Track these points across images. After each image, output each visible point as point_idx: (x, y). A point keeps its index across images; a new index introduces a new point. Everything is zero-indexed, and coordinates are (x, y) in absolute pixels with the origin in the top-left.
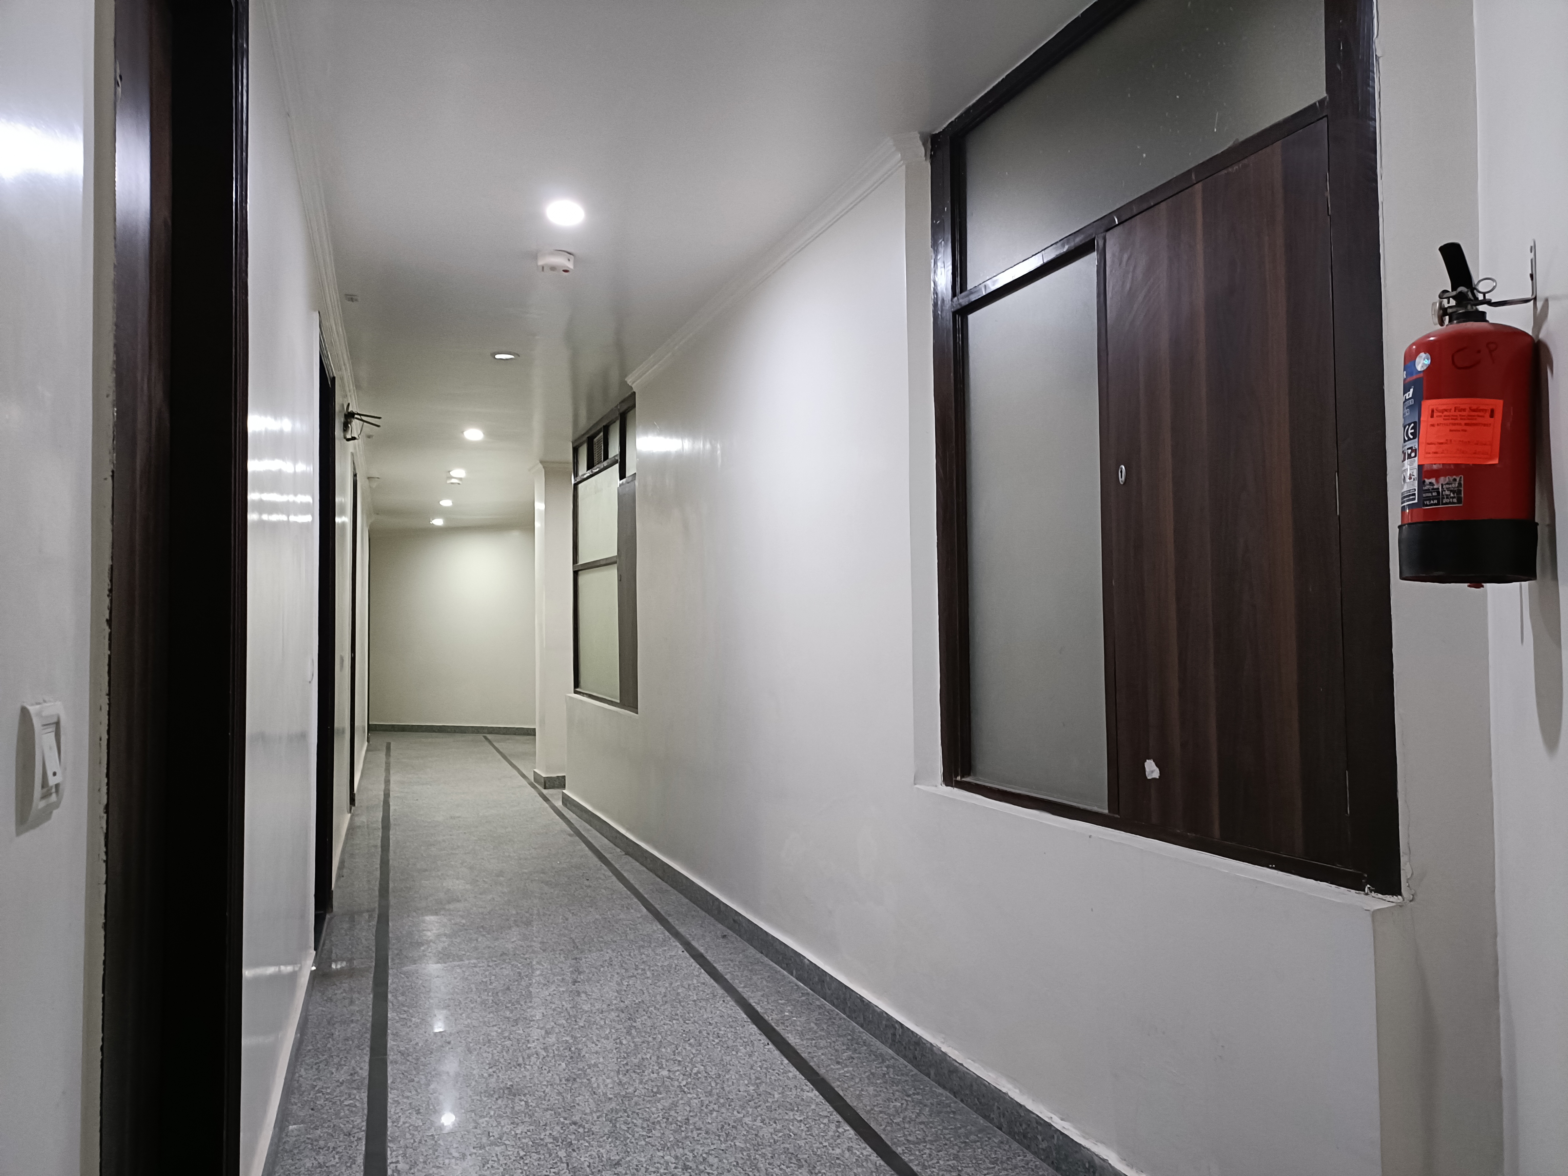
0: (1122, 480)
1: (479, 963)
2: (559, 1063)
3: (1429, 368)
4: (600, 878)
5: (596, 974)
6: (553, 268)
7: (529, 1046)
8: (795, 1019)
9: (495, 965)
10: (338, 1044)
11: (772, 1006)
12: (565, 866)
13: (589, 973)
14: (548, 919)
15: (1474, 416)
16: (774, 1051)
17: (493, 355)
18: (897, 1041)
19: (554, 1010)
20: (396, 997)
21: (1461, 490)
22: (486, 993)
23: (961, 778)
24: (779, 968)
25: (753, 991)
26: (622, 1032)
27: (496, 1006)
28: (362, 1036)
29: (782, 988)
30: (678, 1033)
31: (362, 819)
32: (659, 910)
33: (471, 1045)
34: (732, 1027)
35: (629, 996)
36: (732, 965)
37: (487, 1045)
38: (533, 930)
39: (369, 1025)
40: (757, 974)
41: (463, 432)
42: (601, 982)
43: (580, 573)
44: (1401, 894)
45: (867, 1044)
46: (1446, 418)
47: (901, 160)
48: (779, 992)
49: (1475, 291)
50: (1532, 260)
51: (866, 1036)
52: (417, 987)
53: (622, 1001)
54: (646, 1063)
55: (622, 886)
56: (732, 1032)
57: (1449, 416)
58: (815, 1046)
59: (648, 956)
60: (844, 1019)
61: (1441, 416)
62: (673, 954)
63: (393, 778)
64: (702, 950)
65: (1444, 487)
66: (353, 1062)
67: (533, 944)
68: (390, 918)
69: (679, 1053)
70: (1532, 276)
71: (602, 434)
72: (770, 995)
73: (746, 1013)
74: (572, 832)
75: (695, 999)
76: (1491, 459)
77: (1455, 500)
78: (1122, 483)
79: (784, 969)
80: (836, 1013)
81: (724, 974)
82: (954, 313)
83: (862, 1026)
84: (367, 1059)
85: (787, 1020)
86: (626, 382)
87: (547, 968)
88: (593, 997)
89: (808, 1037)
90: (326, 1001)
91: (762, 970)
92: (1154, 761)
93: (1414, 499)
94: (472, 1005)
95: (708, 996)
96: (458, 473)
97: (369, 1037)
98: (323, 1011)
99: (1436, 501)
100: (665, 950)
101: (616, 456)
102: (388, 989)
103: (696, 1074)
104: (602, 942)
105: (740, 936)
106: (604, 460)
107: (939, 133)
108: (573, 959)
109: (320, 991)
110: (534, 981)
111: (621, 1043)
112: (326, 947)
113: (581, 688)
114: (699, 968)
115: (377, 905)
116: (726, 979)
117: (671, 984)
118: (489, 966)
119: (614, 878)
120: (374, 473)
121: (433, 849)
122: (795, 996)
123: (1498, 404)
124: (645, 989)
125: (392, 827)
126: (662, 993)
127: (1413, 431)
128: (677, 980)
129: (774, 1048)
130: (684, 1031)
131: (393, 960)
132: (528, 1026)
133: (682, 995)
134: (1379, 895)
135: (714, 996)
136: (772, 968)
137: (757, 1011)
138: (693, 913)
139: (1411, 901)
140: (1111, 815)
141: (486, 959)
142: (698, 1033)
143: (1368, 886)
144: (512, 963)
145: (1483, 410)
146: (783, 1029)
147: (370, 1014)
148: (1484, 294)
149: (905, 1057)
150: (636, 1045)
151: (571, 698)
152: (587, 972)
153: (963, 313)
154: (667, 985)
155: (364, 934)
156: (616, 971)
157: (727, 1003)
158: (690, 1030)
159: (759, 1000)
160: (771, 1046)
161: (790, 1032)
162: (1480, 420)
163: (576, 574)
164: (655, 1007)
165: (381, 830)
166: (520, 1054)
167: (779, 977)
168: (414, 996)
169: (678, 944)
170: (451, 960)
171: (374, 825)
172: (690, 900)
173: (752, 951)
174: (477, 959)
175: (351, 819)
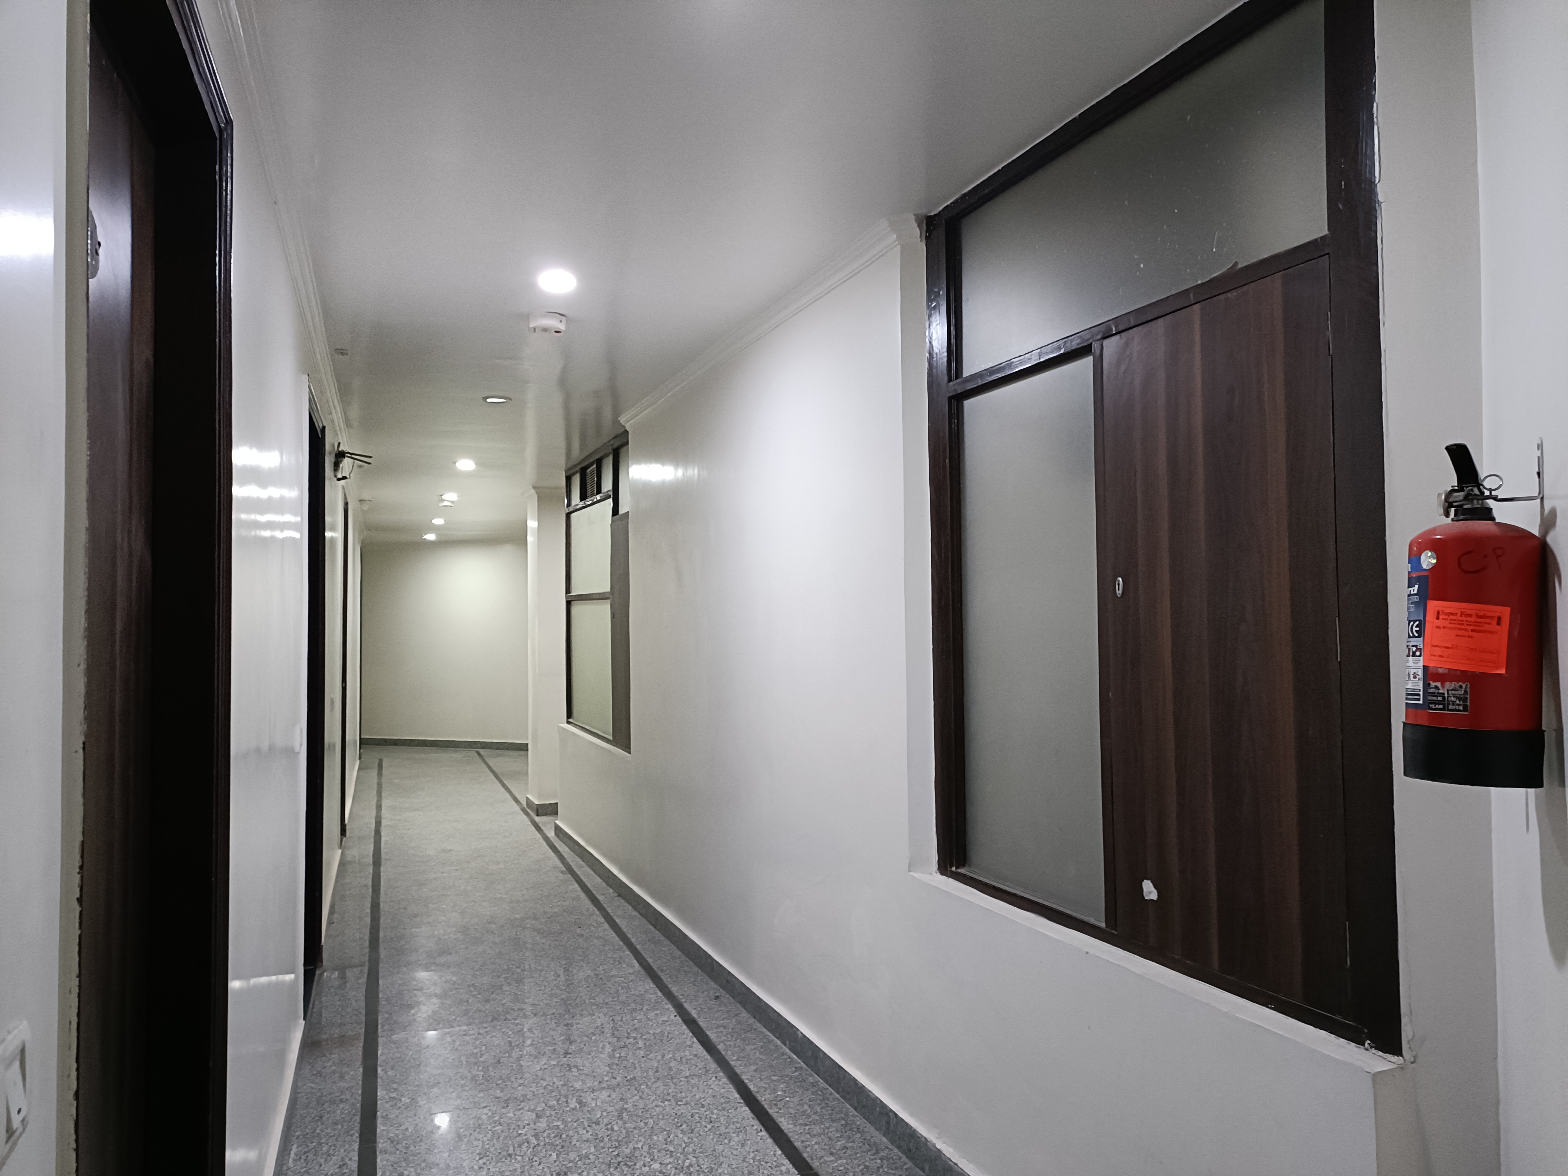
0: (1119, 592)
1: (470, 1030)
2: (550, 1153)
3: (1435, 567)
4: (593, 925)
5: (587, 1044)
6: (545, 330)
7: (520, 1132)
8: (788, 1099)
9: (486, 1032)
10: (327, 1129)
11: (765, 1083)
12: (556, 910)
13: (580, 1043)
14: (540, 975)
15: (1481, 623)
16: (767, 1139)
17: (485, 398)
18: (891, 1130)
19: (545, 1088)
20: (384, 1070)
21: (1467, 698)
22: (476, 1068)
23: (956, 869)
24: (772, 1037)
25: (745, 1065)
26: (613, 1116)
27: (486, 1083)
28: (351, 1119)
29: (775, 1062)
30: (670, 1117)
31: (353, 853)
32: (651, 964)
33: (462, 1130)
34: (724, 1110)
35: (621, 1072)
36: (725, 1032)
37: (478, 1130)
38: (525, 989)
39: (359, 1105)
40: (750, 1044)
41: (455, 463)
42: (593, 1054)
43: (572, 602)
44: (1401, 1055)
45: (861, 1130)
46: (1453, 622)
47: (896, 241)
48: (772, 1066)
49: (1481, 487)
50: (1539, 457)
51: (860, 1121)
52: (407, 1059)
53: (614, 1078)
54: (637, 1153)
55: (614, 935)
56: (724, 1115)
57: (1454, 620)
58: (809, 1133)
59: (640, 1021)
60: (838, 1100)
61: (1446, 619)
62: (665, 1019)
63: (385, 803)
64: (694, 1014)
65: (1450, 692)
66: (342, 1150)
67: (524, 1006)
68: (380, 974)
69: (671, 1141)
70: (1539, 474)
71: (595, 466)
72: (763, 1070)
73: (739, 1093)
74: (565, 869)
75: (688, 1074)
76: (1498, 668)
77: (1461, 708)
78: (1119, 596)
79: (777, 1038)
80: (829, 1092)
81: (717, 1044)
82: (950, 399)
83: (855, 1109)
84: (356, 1146)
85: (780, 1100)
86: (619, 421)
87: (537, 1037)
88: (584, 1072)
89: (801, 1122)
90: (315, 1075)
91: (755, 1039)
92: (1152, 882)
93: (1419, 700)
94: (463, 1082)
95: (700, 1072)
96: (450, 497)
97: (358, 1120)
98: (312, 1088)
99: (1441, 706)
100: (657, 1014)
101: (609, 491)
102: (377, 1061)
103: (688, 1167)
104: (593, 1004)
105: (733, 998)
106: (597, 494)
107: (935, 215)
108: (565, 1025)
109: (310, 1063)
110: (525, 1052)
111: (612, 1129)
112: (315, 1010)
113: (573, 719)
114: (691, 1036)
115: (367, 959)
116: (718, 1049)
117: (663, 1056)
118: (479, 1034)
119: (606, 926)
120: (366, 496)
121: (425, 890)
122: (788, 1072)
123: (1505, 612)
124: (636, 1062)
125: (383, 863)
126: (655, 1067)
127: (1418, 629)
128: (669, 1051)
129: (767, 1136)
130: (676, 1114)
131: (383, 1026)
132: (518, 1107)
133: (674, 1070)
134: (1380, 1052)
135: (707, 1071)
136: (765, 1036)
137: (749, 1090)
138: (686, 968)
139: (1412, 1063)
140: (1107, 929)
141: (477, 1025)
142: (690, 1117)
143: (1369, 1042)
144: (503, 1030)
145: (1489, 617)
146: (776, 1112)
147: (360, 1092)
148: (1491, 490)
149: (899, 1147)
150: (627, 1132)
151: (562, 728)
152: (578, 1041)
153: (957, 400)
154: (659, 1057)
155: (353, 993)
156: (608, 1040)
157: (720, 1080)
158: (682, 1114)
159: (752, 1076)
160: (764, 1133)
161: (783, 1115)
162: (1486, 627)
163: (569, 604)
164: (647, 1085)
165: (372, 866)
166: (510, 1142)
167: (773, 1048)
168: (404, 1070)
169: (670, 1006)
170: (441, 1026)
171: (365, 860)
172: (683, 953)
173: (744, 1015)
174: (468, 1025)
175: (342, 853)
